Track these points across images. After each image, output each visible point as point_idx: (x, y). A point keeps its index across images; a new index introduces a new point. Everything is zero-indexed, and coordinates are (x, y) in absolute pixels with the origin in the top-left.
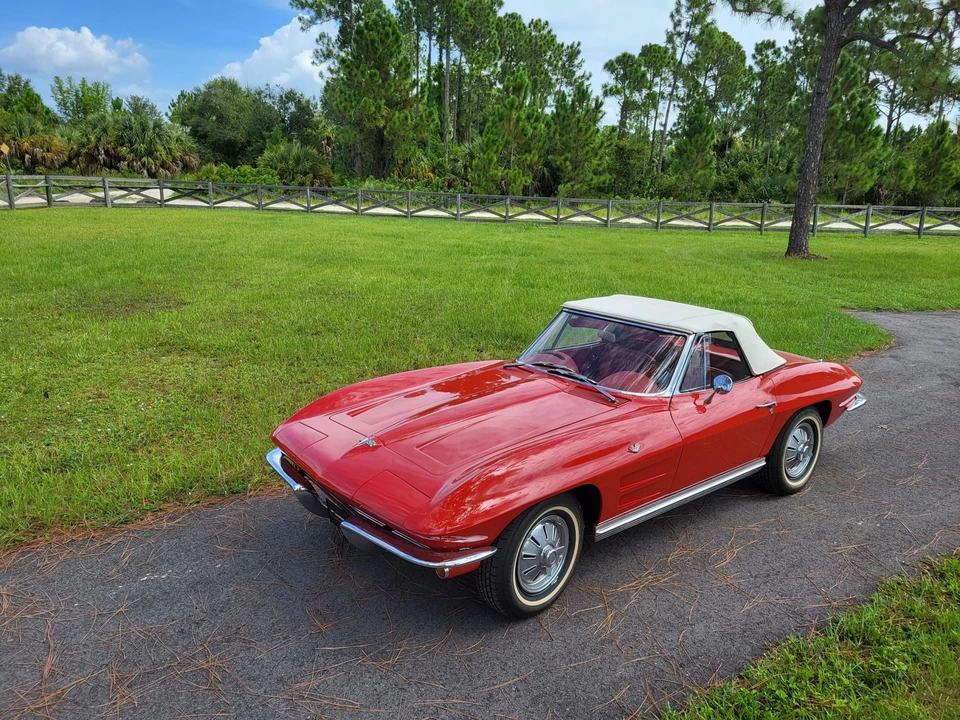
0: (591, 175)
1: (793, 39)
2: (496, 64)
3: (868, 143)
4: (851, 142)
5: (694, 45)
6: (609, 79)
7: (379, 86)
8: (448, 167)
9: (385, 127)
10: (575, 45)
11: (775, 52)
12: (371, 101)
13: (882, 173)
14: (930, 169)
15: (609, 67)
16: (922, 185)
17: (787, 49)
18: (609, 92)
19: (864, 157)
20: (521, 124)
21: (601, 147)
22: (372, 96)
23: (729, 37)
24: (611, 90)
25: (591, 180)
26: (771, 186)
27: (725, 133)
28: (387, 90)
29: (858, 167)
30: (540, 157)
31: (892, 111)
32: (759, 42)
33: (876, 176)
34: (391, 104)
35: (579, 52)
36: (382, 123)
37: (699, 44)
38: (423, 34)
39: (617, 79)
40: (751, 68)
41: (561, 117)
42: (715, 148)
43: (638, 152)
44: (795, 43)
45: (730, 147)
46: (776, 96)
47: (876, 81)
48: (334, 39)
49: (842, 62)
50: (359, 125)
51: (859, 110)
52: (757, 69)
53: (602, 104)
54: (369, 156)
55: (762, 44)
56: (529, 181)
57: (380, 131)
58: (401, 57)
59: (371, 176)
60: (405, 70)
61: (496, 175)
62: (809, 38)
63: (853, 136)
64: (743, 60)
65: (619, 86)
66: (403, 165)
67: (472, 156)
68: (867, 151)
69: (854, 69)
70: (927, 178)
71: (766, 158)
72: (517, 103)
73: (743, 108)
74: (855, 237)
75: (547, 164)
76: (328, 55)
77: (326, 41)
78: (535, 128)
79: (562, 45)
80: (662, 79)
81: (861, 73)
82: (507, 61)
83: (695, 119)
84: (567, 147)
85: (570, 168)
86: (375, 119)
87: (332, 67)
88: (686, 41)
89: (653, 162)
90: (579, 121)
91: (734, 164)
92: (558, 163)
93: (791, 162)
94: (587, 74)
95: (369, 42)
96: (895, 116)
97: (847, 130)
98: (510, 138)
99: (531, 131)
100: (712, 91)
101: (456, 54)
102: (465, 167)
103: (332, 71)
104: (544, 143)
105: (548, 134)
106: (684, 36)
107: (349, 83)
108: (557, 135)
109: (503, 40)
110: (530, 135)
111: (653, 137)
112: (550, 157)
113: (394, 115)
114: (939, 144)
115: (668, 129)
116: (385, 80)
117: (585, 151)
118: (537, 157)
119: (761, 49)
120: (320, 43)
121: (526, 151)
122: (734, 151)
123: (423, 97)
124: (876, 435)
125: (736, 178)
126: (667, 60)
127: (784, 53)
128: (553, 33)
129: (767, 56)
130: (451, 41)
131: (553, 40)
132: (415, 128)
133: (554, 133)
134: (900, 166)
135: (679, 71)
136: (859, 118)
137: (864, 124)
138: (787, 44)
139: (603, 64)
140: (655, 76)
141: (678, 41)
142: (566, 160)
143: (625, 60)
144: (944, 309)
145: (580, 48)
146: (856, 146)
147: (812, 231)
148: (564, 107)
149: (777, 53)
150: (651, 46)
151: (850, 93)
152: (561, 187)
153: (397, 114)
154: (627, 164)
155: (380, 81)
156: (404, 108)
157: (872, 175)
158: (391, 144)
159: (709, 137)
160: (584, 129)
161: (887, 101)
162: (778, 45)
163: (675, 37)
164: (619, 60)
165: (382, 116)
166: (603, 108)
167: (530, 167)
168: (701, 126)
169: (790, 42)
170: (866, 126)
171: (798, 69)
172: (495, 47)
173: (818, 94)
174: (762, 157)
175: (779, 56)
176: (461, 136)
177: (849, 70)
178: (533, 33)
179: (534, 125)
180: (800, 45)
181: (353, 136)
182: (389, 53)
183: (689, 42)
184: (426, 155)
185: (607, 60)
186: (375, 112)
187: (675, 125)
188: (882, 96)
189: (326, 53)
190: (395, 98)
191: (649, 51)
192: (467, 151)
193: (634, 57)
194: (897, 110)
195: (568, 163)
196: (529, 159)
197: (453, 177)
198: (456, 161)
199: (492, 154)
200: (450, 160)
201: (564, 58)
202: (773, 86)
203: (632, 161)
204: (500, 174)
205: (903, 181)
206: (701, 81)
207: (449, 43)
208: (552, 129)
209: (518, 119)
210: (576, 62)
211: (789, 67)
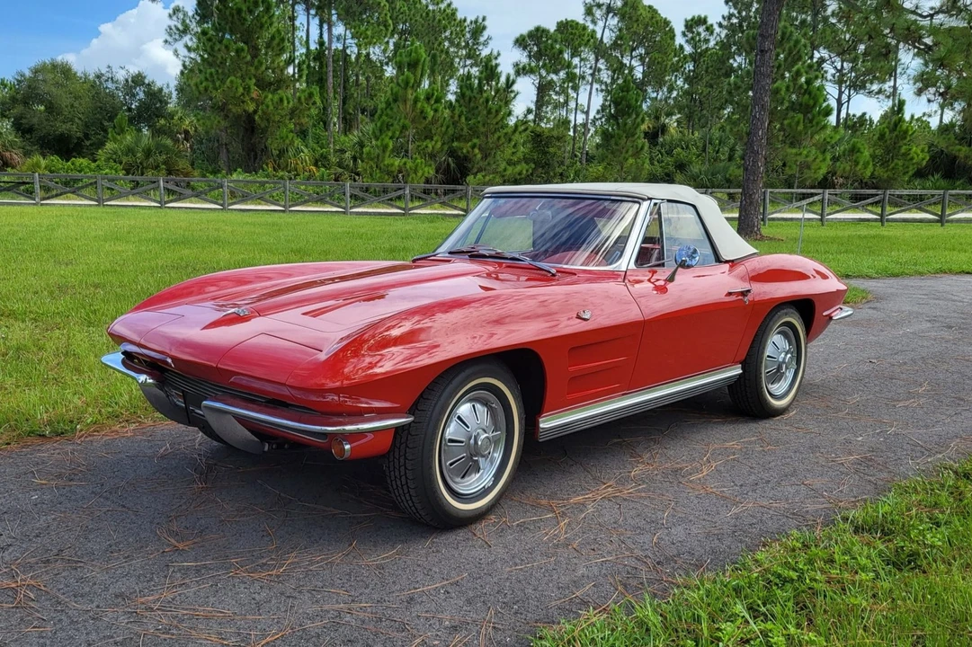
0: (503, 165)
1: (726, 14)
2: (388, 42)
3: (817, 123)
4: (798, 123)
5: (616, 19)
6: (521, 57)
7: (247, 63)
8: (334, 159)
9: (255, 112)
10: (480, 20)
11: (707, 29)
12: (240, 81)
13: (835, 159)
14: (888, 154)
15: (521, 42)
16: (880, 172)
17: (720, 25)
18: (521, 70)
19: (814, 141)
20: (419, 105)
21: (515, 131)
22: (239, 74)
23: (655, 11)
24: (524, 68)
25: (505, 170)
26: (713, 175)
27: (657, 118)
28: (257, 68)
29: (808, 151)
30: (443, 144)
31: (841, 93)
32: (689, 18)
33: (829, 162)
34: (263, 85)
35: (484, 28)
36: (251, 107)
37: (622, 18)
38: (300, 8)
39: (530, 57)
40: (681, 47)
41: (467, 99)
42: (646, 134)
43: (558, 139)
44: (729, 18)
45: (663, 133)
46: (712, 79)
47: (822, 60)
48: (190, 14)
49: (784, 34)
50: (223, 110)
51: (805, 87)
52: (688, 49)
53: (514, 82)
54: (237, 148)
55: (692, 20)
56: (432, 172)
57: (250, 118)
58: (273, 30)
59: (239, 170)
60: (278, 45)
61: (392, 165)
62: (744, 13)
63: (800, 116)
64: (673, 37)
65: (533, 64)
66: (279, 156)
67: (361, 145)
68: (817, 132)
69: (797, 42)
70: (884, 163)
71: (705, 146)
72: (412, 81)
73: (675, 94)
74: (811, 226)
75: (452, 153)
76: (185, 30)
77: (181, 16)
78: (436, 111)
79: (465, 20)
80: (582, 60)
81: (805, 46)
82: (400, 39)
83: (623, 98)
84: (475, 132)
85: (479, 156)
86: (243, 102)
87: (190, 44)
88: (608, 13)
89: (576, 156)
90: (487, 101)
91: (669, 153)
92: (465, 151)
93: (732, 150)
94: (495, 53)
95: (235, 12)
96: (844, 98)
97: (794, 110)
98: (407, 122)
99: (432, 113)
100: (639, 72)
101: (339, 29)
102: (355, 159)
103: (189, 49)
104: (448, 127)
105: (452, 117)
106: (604, 8)
107: (210, 60)
108: (463, 119)
109: (395, 14)
110: (430, 118)
111: (574, 132)
112: (455, 144)
113: (266, 97)
114: (896, 125)
115: (591, 117)
116: (254, 56)
117: (496, 136)
118: (439, 144)
119: (691, 26)
120: (174, 18)
121: (426, 138)
122: (667, 138)
123: (300, 76)
124: (866, 367)
125: (671, 168)
126: (586, 38)
127: (717, 29)
128: (453, 6)
129: (699, 34)
130: (333, 12)
131: (454, 14)
132: (293, 113)
133: (460, 116)
134: (854, 150)
135: (600, 50)
136: (807, 96)
137: (811, 102)
138: (721, 19)
139: (513, 39)
140: (573, 56)
141: (598, 13)
142: (473, 147)
143: (538, 34)
144: (921, 274)
145: (486, 23)
146: (805, 127)
147: (763, 220)
148: (470, 87)
149: (710, 29)
150: (567, 22)
151: (794, 69)
152: (470, 178)
153: (270, 96)
154: (545, 153)
155: (249, 58)
156: (279, 88)
157: (824, 160)
158: (264, 131)
159: (639, 120)
160: (493, 111)
161: (835, 83)
162: (710, 21)
163: (595, 9)
164: (531, 35)
165: (252, 99)
166: (515, 87)
167: (432, 156)
168: (629, 106)
169: (723, 17)
170: (815, 105)
171: (734, 48)
172: (386, 21)
173: (762, 51)
174: (700, 144)
175: (712, 33)
176: (348, 123)
177: (792, 43)
178: (431, 8)
179: (435, 106)
180: (735, 21)
181: (217, 123)
182: (258, 25)
183: (611, 15)
184: (306, 146)
185: (518, 35)
186: (243, 94)
187: (598, 112)
188: (829, 77)
189: (181, 27)
190: (267, 79)
191: (565, 27)
192: (356, 140)
193: (548, 31)
194: (847, 92)
195: (476, 151)
196: (430, 146)
197: (340, 170)
198: (343, 151)
199: (387, 140)
200: (336, 151)
201: (468, 35)
202: (707, 68)
203: (552, 150)
204: (397, 163)
205: (860, 167)
206: (626, 61)
207: (330, 15)
208: (457, 112)
209: (416, 100)
210: (482, 39)
211: (724, 46)
